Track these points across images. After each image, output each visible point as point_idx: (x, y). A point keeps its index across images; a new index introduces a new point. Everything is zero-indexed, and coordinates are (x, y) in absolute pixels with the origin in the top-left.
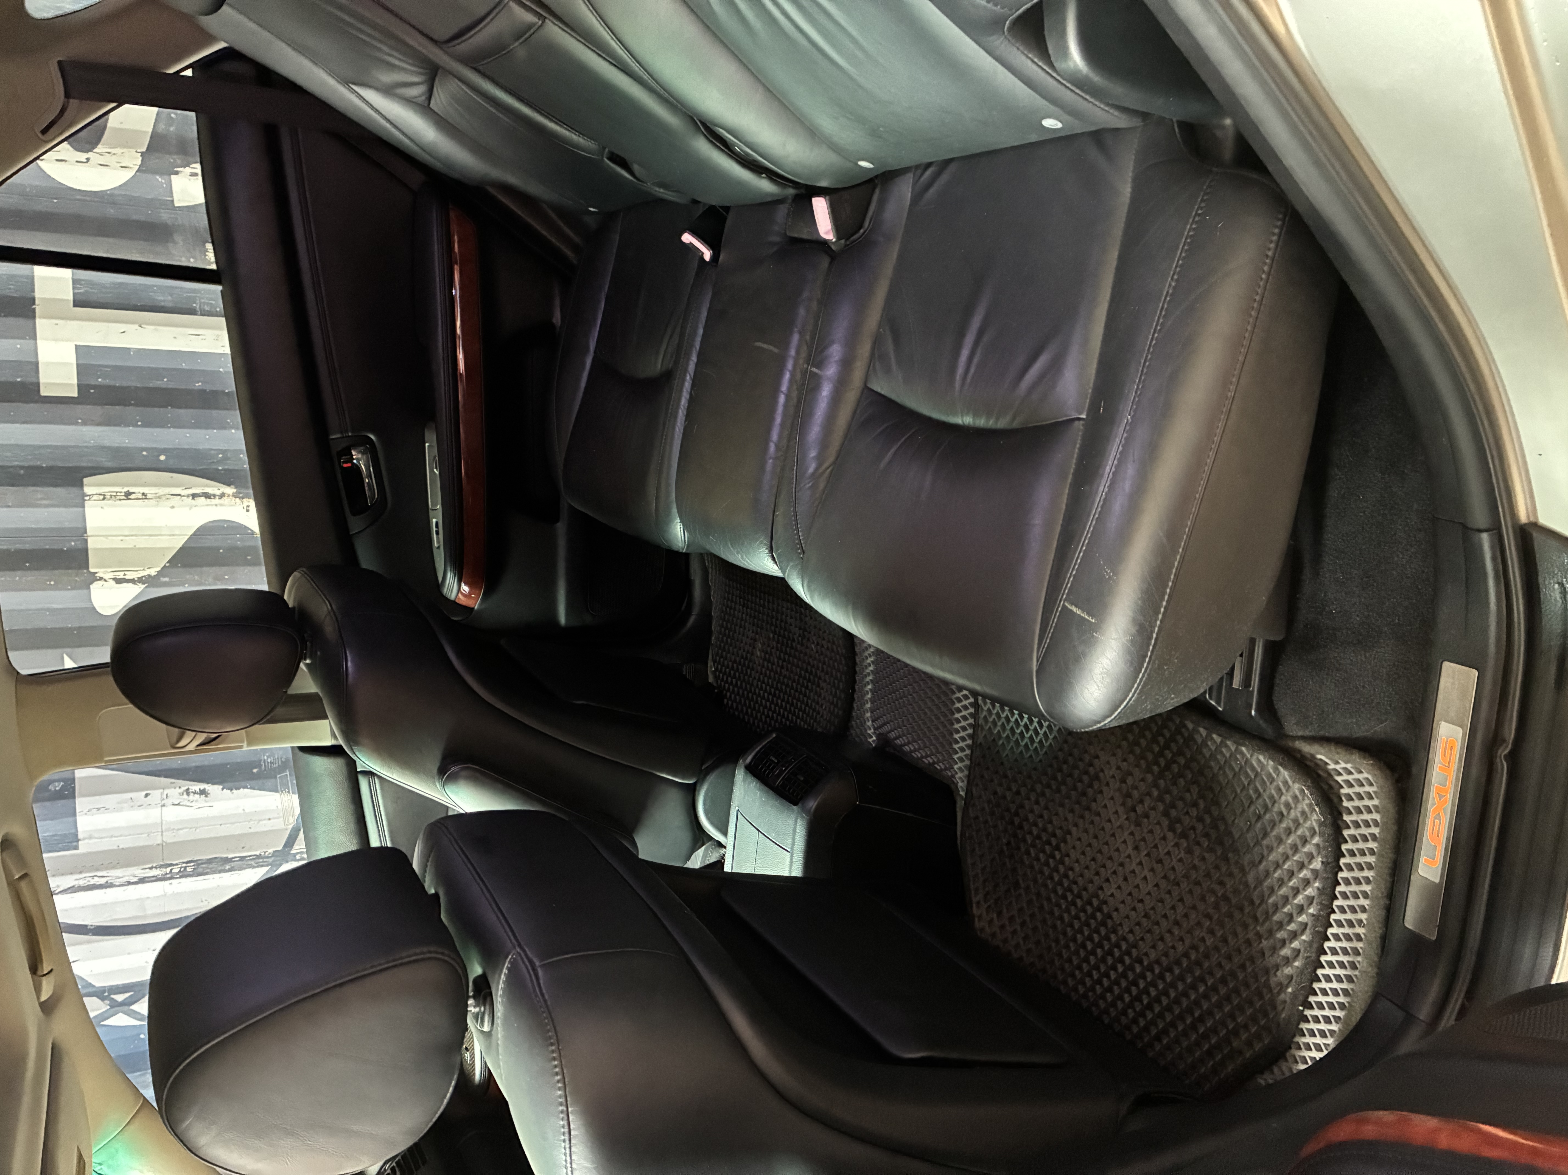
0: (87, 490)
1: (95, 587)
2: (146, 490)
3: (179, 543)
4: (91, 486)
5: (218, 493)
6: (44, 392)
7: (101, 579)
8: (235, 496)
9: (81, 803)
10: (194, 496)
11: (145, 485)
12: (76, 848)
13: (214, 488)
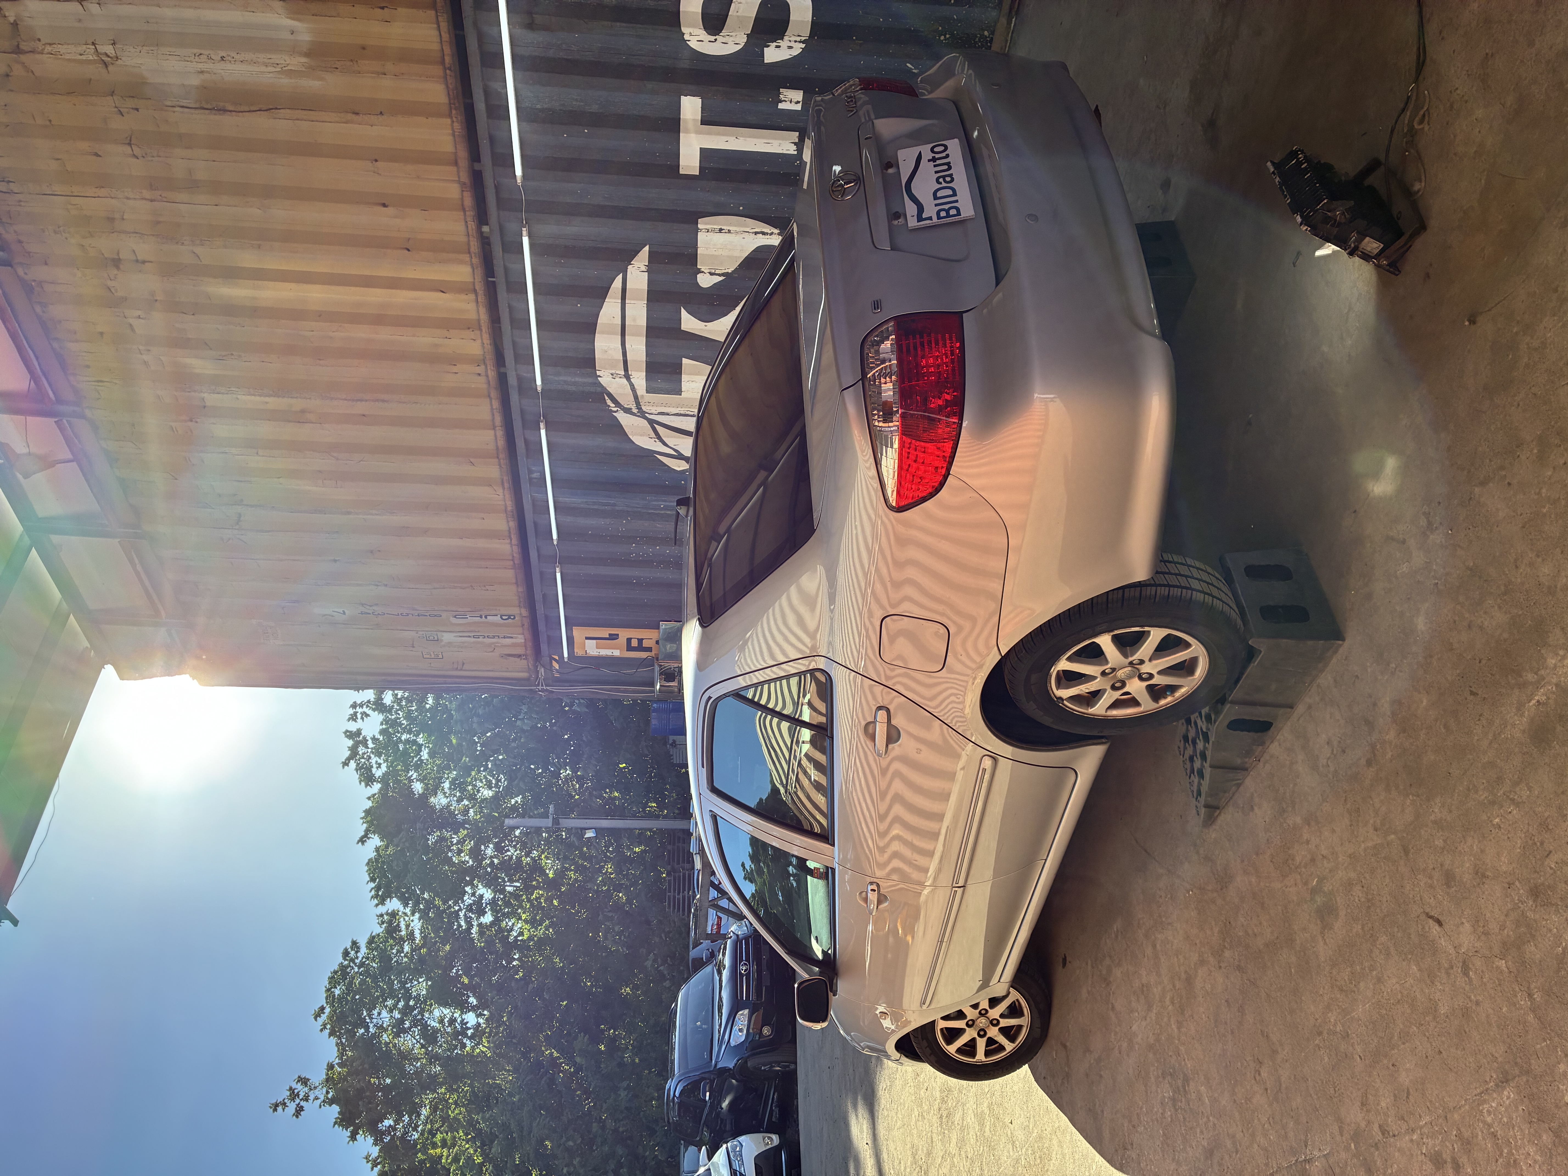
0: (700, 226)
1: (699, 276)
2: (730, 228)
3: (745, 254)
4: (702, 224)
5: (769, 232)
6: (682, 172)
7: (703, 272)
8: (779, 234)
9: (684, 377)
10: (756, 233)
11: (731, 225)
12: (681, 395)
13: (767, 229)
